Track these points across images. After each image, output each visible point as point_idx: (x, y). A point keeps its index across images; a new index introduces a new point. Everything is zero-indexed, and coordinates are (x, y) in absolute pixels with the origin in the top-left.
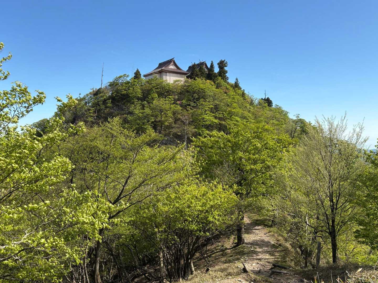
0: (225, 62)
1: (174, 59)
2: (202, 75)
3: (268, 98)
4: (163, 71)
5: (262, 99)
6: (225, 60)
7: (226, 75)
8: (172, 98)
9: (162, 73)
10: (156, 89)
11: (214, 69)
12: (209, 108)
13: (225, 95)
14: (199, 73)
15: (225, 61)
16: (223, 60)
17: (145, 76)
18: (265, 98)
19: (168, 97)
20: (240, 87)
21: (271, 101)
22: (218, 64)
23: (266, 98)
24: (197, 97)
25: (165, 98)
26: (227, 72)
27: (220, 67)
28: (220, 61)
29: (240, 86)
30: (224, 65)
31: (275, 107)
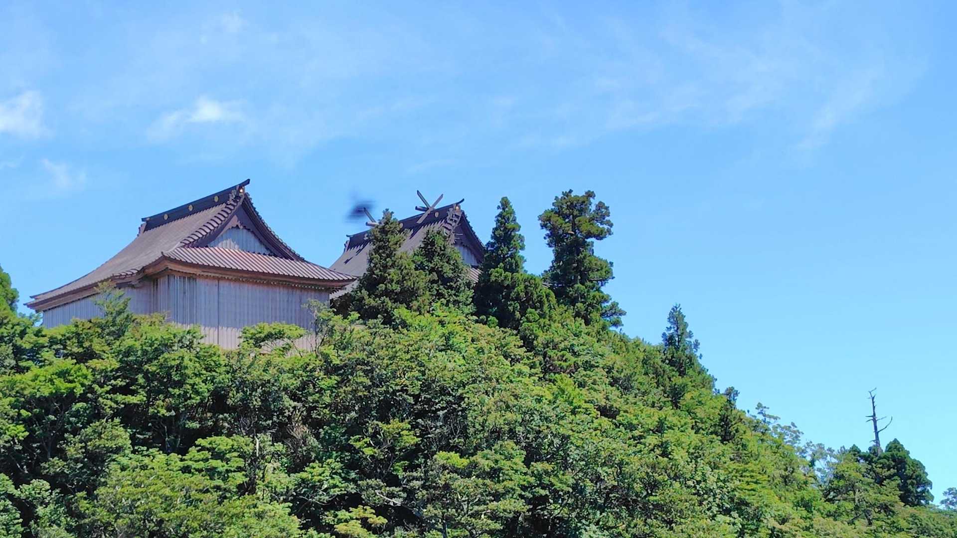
0: (593, 208)
1: (247, 189)
2: (440, 295)
3: (895, 446)
4: (172, 266)
5: (855, 451)
6: (590, 195)
7: (606, 289)
8: (232, 450)
9: (163, 282)
10: (115, 390)
11: (521, 253)
12: (494, 517)
13: (605, 422)
14: (421, 280)
15: (594, 202)
16: (579, 192)
17: (42, 304)
18: (874, 451)
19: (203, 448)
20: (701, 371)
21: (918, 465)
22: (546, 221)
23: (883, 447)
24: (410, 439)
25: (183, 452)
26: (609, 272)
27: (555, 238)
28: (558, 203)
29: (703, 362)
30: (585, 227)
31: (942, 507)
